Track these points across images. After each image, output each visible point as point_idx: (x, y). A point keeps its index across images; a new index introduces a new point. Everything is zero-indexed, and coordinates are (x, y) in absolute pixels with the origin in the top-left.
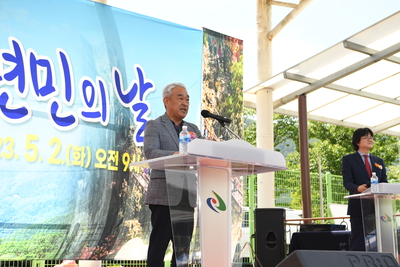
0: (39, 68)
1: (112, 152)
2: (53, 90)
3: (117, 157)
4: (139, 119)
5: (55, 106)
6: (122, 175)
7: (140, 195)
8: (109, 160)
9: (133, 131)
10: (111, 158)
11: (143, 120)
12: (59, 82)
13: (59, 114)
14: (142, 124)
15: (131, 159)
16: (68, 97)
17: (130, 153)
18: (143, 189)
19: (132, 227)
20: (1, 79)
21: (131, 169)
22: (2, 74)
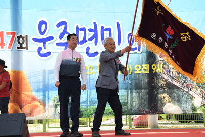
0: (105, 32)
1: (144, 65)
3: (148, 67)
6: (152, 75)
7: (165, 83)
8: (143, 69)
15: (157, 66)
16: (119, 43)
17: (156, 64)
18: (166, 80)
19: (164, 98)
20: (86, 41)
21: (157, 71)
22: (87, 38)
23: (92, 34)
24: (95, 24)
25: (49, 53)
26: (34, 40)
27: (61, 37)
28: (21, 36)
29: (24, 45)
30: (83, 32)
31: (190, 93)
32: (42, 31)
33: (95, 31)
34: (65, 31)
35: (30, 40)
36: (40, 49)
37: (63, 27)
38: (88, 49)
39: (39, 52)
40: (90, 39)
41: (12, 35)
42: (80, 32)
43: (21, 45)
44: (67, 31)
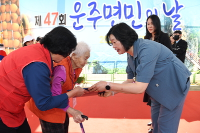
0: (127, 9)
2: (133, 16)
4: (175, 21)
5: (133, 22)
9: (172, 26)
11: (177, 22)
12: (136, 13)
13: (135, 25)
14: (177, 23)
16: (139, 17)
20: (112, 16)
22: (112, 14)
23: (117, 10)
24: (119, 3)
25: (82, 27)
26: (71, 17)
27: (92, 13)
28: (62, 14)
29: (63, 22)
30: (109, 9)
31: (192, 61)
32: (77, 9)
33: (119, 8)
34: (94, 9)
35: (68, 18)
36: (75, 23)
37: (93, 6)
38: (113, 22)
39: (74, 27)
40: (115, 15)
41: (55, 15)
42: (107, 9)
43: (61, 22)
44: (96, 8)
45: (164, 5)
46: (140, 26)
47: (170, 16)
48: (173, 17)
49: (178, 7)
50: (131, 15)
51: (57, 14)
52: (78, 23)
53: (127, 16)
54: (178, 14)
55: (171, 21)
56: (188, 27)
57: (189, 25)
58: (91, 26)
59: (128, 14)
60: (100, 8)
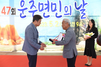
0: (53, 5)
1: (73, 22)
2: (56, 10)
3: (74, 23)
5: (57, 14)
7: (83, 31)
8: (72, 24)
10: (73, 24)
11: (83, 13)
12: (58, 8)
13: (58, 15)
15: (79, 23)
16: (60, 11)
18: (83, 30)
19: (81, 39)
20: (43, 10)
21: (79, 26)
22: (44, 9)
23: (47, 6)
24: (48, 1)
25: (25, 16)
26: (19, 10)
27: (31, 8)
28: (13, 8)
29: (14, 13)
30: (42, 5)
32: (22, 5)
33: (48, 5)
34: (33, 5)
35: (17, 10)
36: (21, 14)
37: (32, 3)
38: (44, 14)
39: (21, 16)
40: (45, 9)
41: (9, 8)
42: (40, 5)
43: (13, 13)
44: (34, 5)
45: (75, 3)
46: (61, 16)
47: (79, 10)
48: (81, 10)
49: (84, 4)
50: (55, 10)
51: (10, 8)
52: (23, 14)
53: (53, 10)
54: (84, 8)
55: (79, 13)
56: (90, 16)
57: (91, 15)
58: (31, 16)
59: (53, 9)
60: (36, 4)
